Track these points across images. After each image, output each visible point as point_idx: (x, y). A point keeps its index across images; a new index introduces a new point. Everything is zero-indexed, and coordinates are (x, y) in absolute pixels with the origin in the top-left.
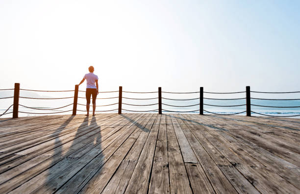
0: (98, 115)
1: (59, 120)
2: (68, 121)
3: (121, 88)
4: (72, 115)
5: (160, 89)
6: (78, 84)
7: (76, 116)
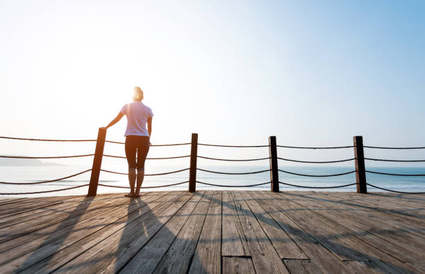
0: (146, 194)
3: (195, 137)
4: (87, 196)
6: (105, 126)
7: (96, 199)
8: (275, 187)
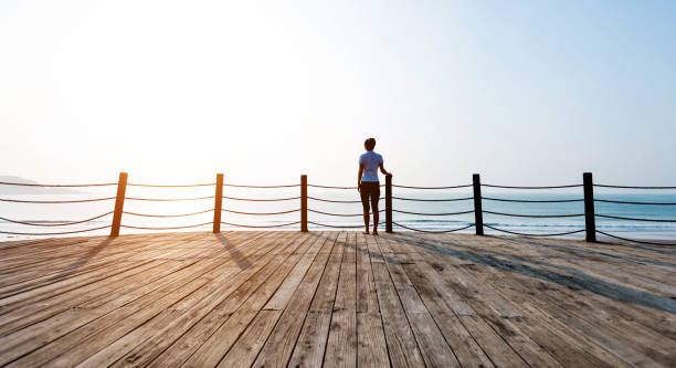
1: (77, 248)
2: (95, 250)
3: (220, 178)
4: (110, 236)
5: (304, 178)
8: (304, 229)
